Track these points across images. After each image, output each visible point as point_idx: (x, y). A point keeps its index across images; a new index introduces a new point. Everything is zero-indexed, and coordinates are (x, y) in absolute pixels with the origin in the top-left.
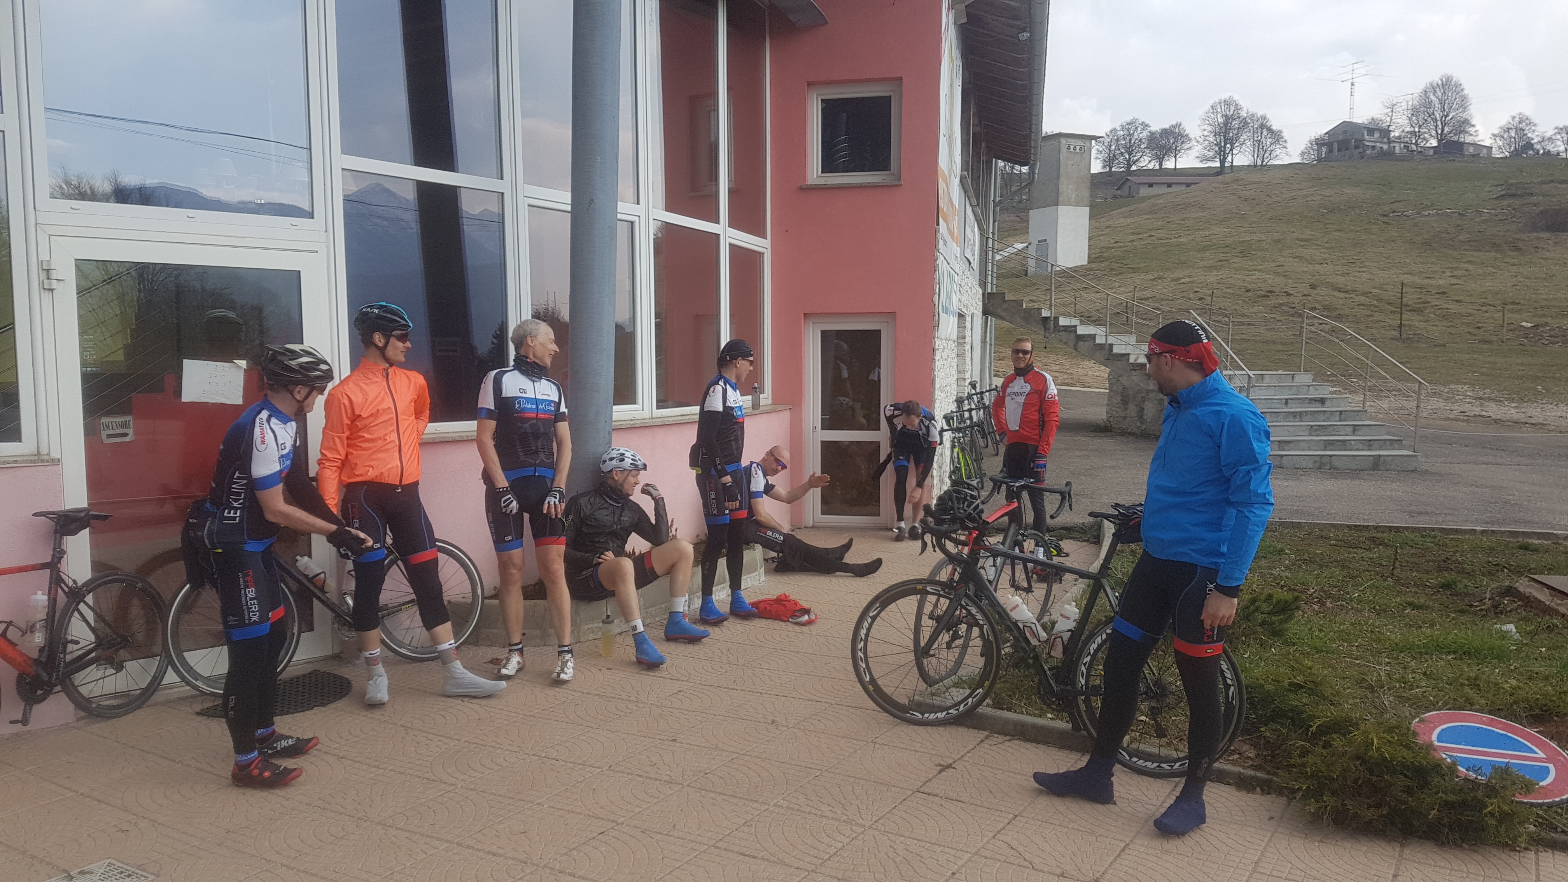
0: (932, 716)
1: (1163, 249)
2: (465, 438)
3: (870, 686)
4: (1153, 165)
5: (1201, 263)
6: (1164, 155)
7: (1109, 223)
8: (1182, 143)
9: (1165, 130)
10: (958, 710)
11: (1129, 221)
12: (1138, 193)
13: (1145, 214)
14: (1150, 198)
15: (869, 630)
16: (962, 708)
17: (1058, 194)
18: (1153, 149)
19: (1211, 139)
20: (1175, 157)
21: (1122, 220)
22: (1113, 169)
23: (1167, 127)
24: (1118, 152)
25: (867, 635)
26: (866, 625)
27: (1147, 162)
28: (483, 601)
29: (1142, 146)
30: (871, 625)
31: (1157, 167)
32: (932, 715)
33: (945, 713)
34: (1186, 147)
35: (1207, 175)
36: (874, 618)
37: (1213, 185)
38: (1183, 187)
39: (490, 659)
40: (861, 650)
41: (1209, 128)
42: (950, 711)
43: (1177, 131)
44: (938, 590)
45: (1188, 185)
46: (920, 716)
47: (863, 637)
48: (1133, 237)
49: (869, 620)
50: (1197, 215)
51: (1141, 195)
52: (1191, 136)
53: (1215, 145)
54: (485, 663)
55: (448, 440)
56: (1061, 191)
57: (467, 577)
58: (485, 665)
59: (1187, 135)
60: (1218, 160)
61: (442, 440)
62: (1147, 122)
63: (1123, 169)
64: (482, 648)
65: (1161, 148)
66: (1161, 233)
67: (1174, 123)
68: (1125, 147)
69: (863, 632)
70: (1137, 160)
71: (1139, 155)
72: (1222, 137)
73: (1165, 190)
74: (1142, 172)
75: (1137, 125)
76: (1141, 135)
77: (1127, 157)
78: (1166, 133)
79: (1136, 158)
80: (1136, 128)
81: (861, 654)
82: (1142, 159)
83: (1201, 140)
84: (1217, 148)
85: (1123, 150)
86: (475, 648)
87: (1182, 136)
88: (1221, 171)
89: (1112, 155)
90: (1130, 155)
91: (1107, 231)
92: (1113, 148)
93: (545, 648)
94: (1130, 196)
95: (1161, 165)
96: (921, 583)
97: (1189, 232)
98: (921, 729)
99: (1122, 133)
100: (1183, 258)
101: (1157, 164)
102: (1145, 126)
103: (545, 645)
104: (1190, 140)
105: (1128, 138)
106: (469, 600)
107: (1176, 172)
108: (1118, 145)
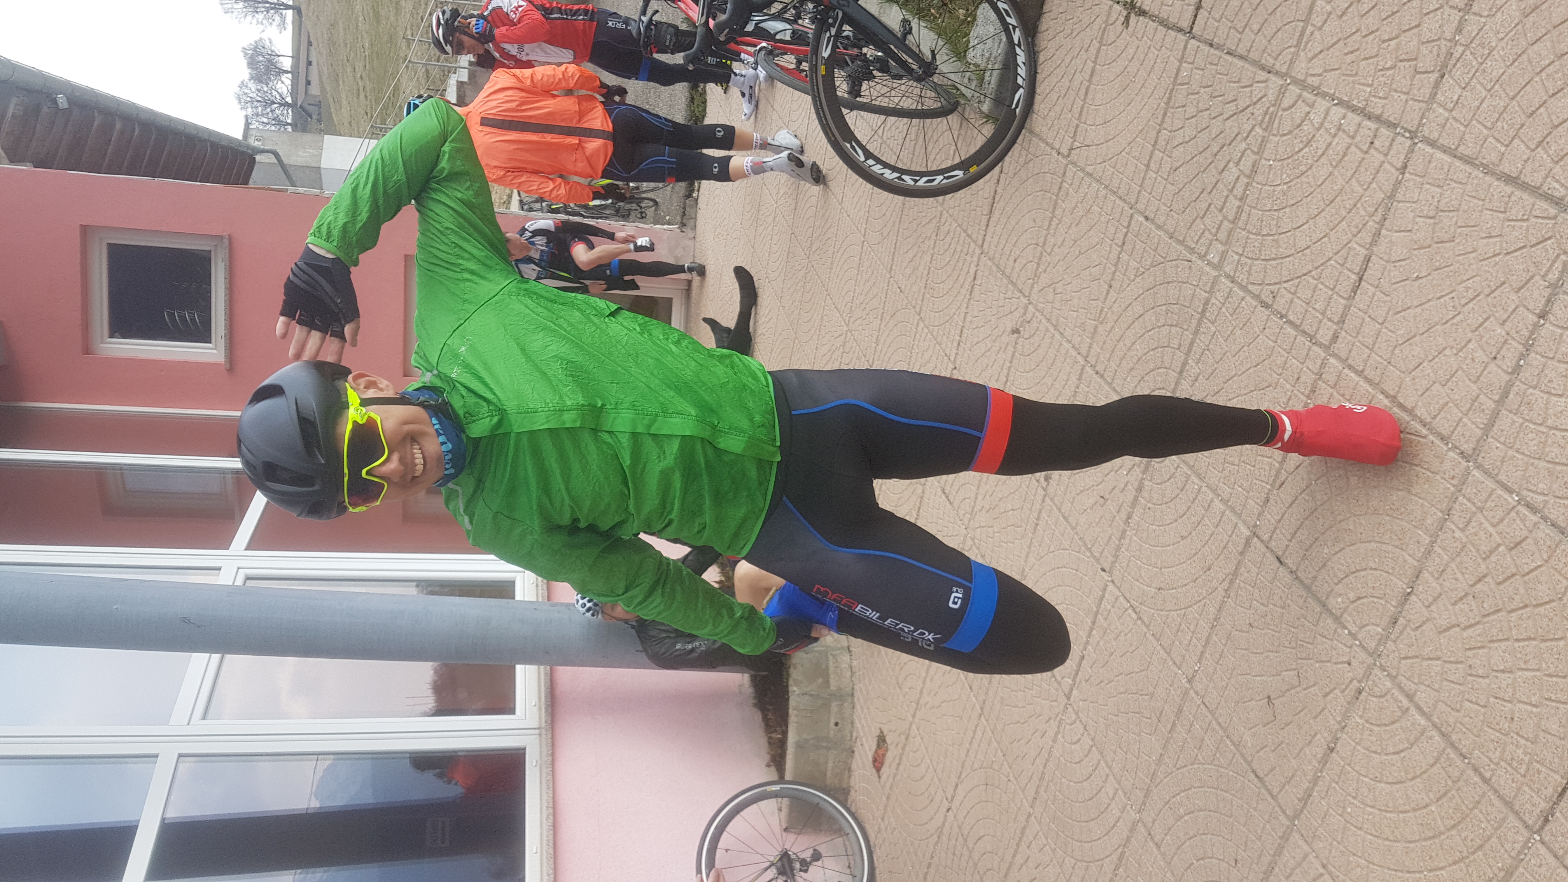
0: (1022, 71)
1: (375, 61)
2: (551, 811)
3: (971, 170)
4: (287, 79)
5: (392, 18)
6: (276, 68)
7: (346, 124)
8: (264, 47)
9: (248, 64)
10: (1014, 28)
11: (344, 102)
12: (315, 96)
13: (338, 85)
14: (321, 82)
15: (886, 165)
16: (1012, 21)
17: (308, 167)
18: (270, 79)
19: (260, 16)
20: (279, 56)
21: (343, 110)
22: (289, 121)
23: (246, 61)
24: (270, 115)
25: (894, 169)
26: (877, 169)
27: (283, 86)
28: (789, 782)
29: (266, 89)
30: (878, 161)
31: (290, 75)
32: (1019, 71)
33: (1018, 50)
34: (269, 44)
35: (300, 25)
36: (868, 155)
37: (311, 14)
38: (312, 48)
39: (874, 771)
40: (916, 181)
41: (249, 18)
42: (1016, 42)
43: (250, 52)
44: (829, 39)
45: (310, 44)
46: (1021, 91)
47: (896, 175)
48: (362, 96)
49: (871, 162)
50: (342, 31)
51: (319, 94)
52: (257, 38)
53: (268, 12)
54: (879, 777)
55: (551, 837)
56: (304, 164)
57: (755, 805)
58: (884, 777)
59: (256, 42)
60: (284, 12)
61: (551, 845)
62: (240, 83)
63: (290, 111)
64: (852, 783)
65: (268, 70)
66: (359, 66)
67: (242, 54)
68: (265, 107)
69: (889, 175)
70: (281, 96)
71: (274, 93)
72: (260, 5)
73: (314, 69)
74: (294, 92)
75: (241, 93)
76: (253, 90)
77: (276, 105)
78: (252, 63)
79: (278, 96)
80: (246, 94)
81: (922, 182)
82: (279, 91)
83: (262, 28)
84: (272, 11)
85: (269, 110)
86: (852, 793)
87: (256, 47)
88: (297, 10)
89: (274, 122)
90: (274, 103)
91: (354, 124)
92: (265, 120)
93: (857, 694)
94: (319, 105)
95: (287, 72)
96: (816, 65)
97: (360, 37)
98: (1041, 89)
99: (249, 110)
100: (386, 38)
101: (286, 75)
102: (243, 85)
103: (852, 695)
104: (261, 39)
105: (255, 103)
106: (786, 802)
107: (296, 57)
108: (263, 115)
